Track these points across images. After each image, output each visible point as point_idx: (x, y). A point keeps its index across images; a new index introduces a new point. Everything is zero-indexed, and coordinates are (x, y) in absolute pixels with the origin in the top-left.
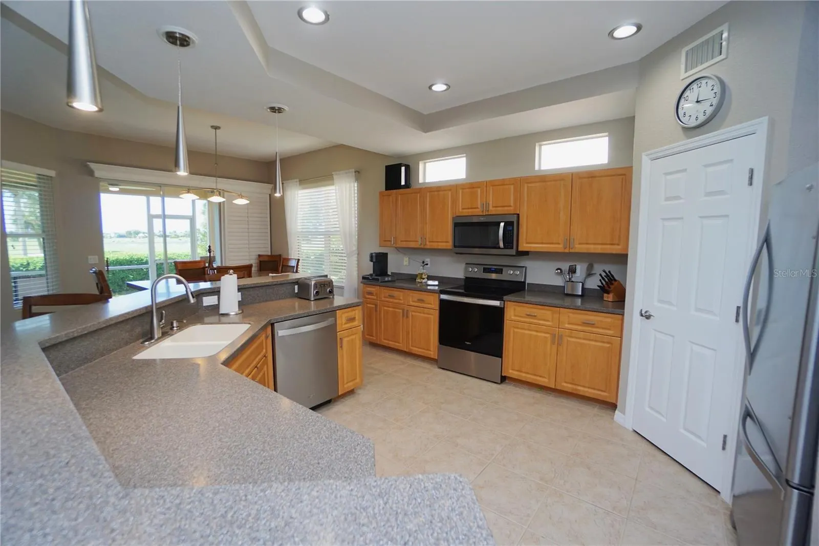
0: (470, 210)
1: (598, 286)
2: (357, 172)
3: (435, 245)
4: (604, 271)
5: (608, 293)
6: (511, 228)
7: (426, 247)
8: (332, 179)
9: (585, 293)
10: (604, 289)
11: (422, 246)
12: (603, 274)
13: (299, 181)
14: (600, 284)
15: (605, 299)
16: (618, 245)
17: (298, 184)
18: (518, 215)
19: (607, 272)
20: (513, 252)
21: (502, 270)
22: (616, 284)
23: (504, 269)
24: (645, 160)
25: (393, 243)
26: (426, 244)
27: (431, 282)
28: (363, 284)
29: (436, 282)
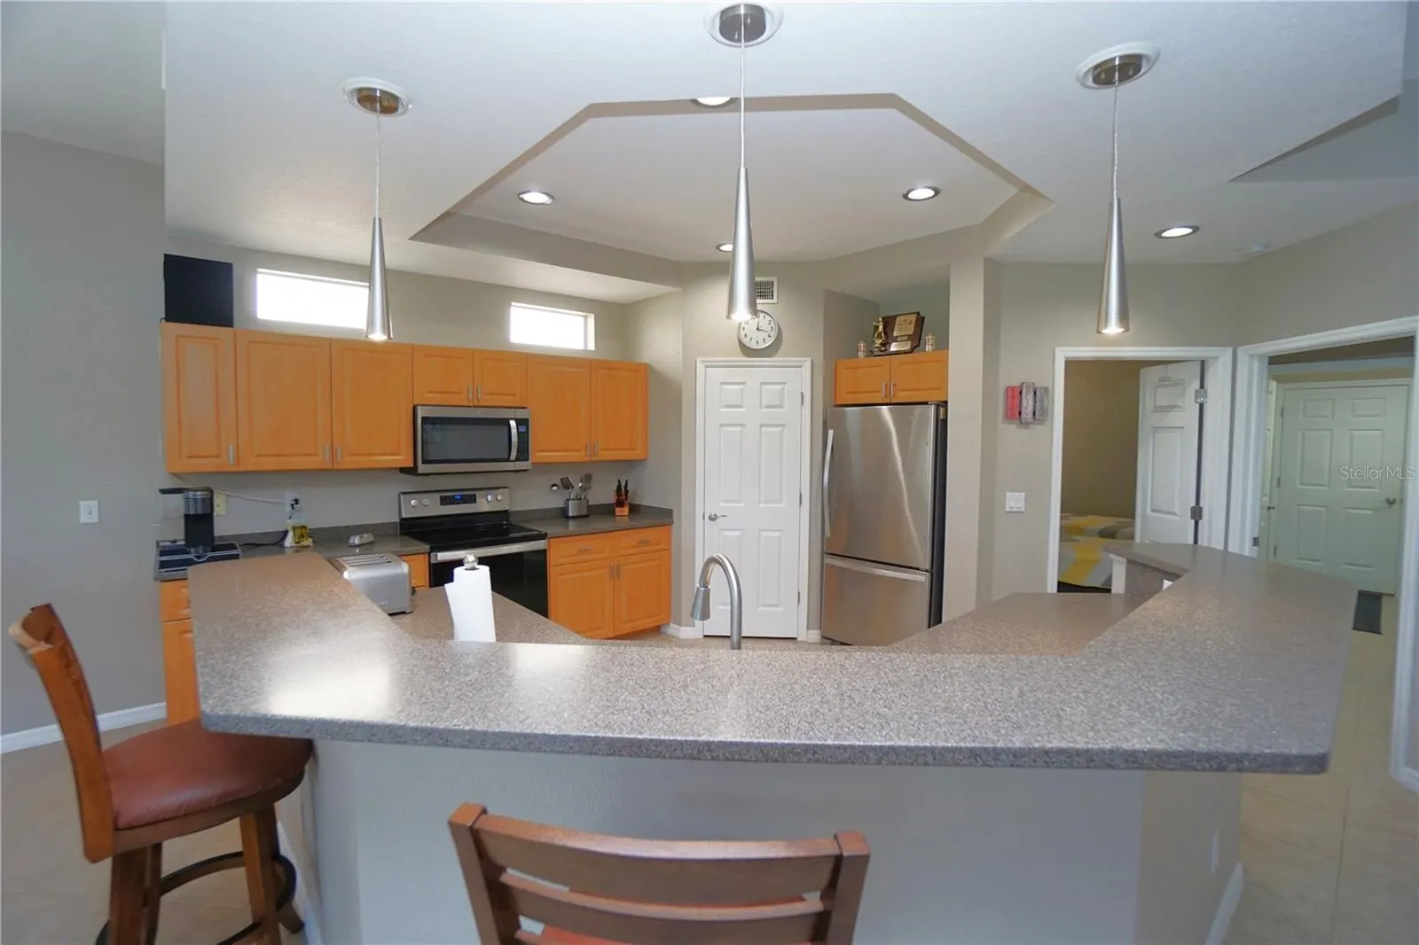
0: (443, 396)
3: (365, 462)
5: (622, 505)
6: (524, 430)
7: (339, 466)
15: (617, 514)
18: (527, 409)
21: (475, 496)
23: (479, 494)
24: (700, 367)
25: (229, 461)
26: (339, 460)
27: (357, 538)
28: (163, 581)
29: (367, 537)
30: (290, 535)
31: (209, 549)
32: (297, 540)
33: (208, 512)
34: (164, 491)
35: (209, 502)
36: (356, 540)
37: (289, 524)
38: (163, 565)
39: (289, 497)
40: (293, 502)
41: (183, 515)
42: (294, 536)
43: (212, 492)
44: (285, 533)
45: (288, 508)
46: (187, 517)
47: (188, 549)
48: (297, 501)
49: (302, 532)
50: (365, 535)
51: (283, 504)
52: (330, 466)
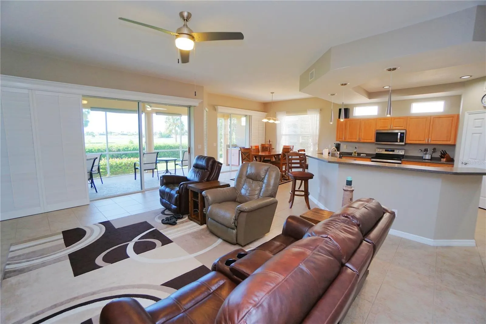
0: (383, 128)
1: (440, 156)
2: (321, 110)
3: (365, 141)
4: (442, 151)
5: (443, 158)
6: (403, 135)
7: (361, 141)
8: (307, 112)
9: (432, 159)
10: (442, 157)
11: (359, 141)
12: (442, 152)
13: (286, 112)
14: (440, 155)
15: (442, 160)
16: (449, 141)
17: (285, 113)
18: (406, 130)
19: (444, 151)
20: (403, 143)
21: (394, 150)
22: (447, 155)
23: (395, 150)
24: (466, 114)
25: (344, 140)
29: (365, 155)
43: (340, 144)
48: (356, 147)
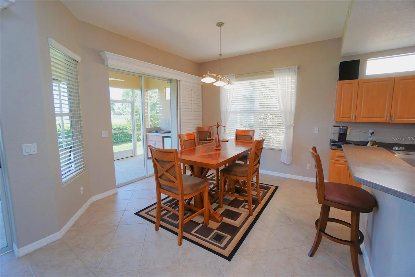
2: (298, 68)
25: (353, 119)
26: (393, 120)
27: (397, 147)
28: (332, 149)
29: (401, 148)
30: (369, 143)
31: (345, 143)
32: (372, 145)
33: (346, 133)
34: (334, 126)
35: (346, 130)
36: (397, 148)
37: (369, 140)
38: (332, 145)
39: (371, 131)
40: (372, 133)
41: (338, 133)
42: (371, 143)
43: (347, 127)
44: (368, 142)
45: (370, 135)
46: (339, 133)
47: (339, 142)
48: (373, 133)
49: (374, 143)
50: (401, 147)
51: (368, 133)
52: (389, 122)
